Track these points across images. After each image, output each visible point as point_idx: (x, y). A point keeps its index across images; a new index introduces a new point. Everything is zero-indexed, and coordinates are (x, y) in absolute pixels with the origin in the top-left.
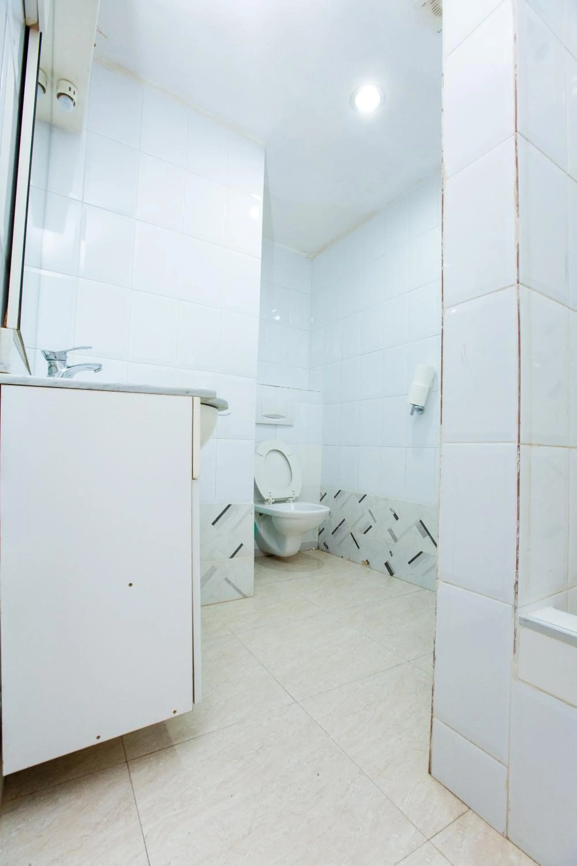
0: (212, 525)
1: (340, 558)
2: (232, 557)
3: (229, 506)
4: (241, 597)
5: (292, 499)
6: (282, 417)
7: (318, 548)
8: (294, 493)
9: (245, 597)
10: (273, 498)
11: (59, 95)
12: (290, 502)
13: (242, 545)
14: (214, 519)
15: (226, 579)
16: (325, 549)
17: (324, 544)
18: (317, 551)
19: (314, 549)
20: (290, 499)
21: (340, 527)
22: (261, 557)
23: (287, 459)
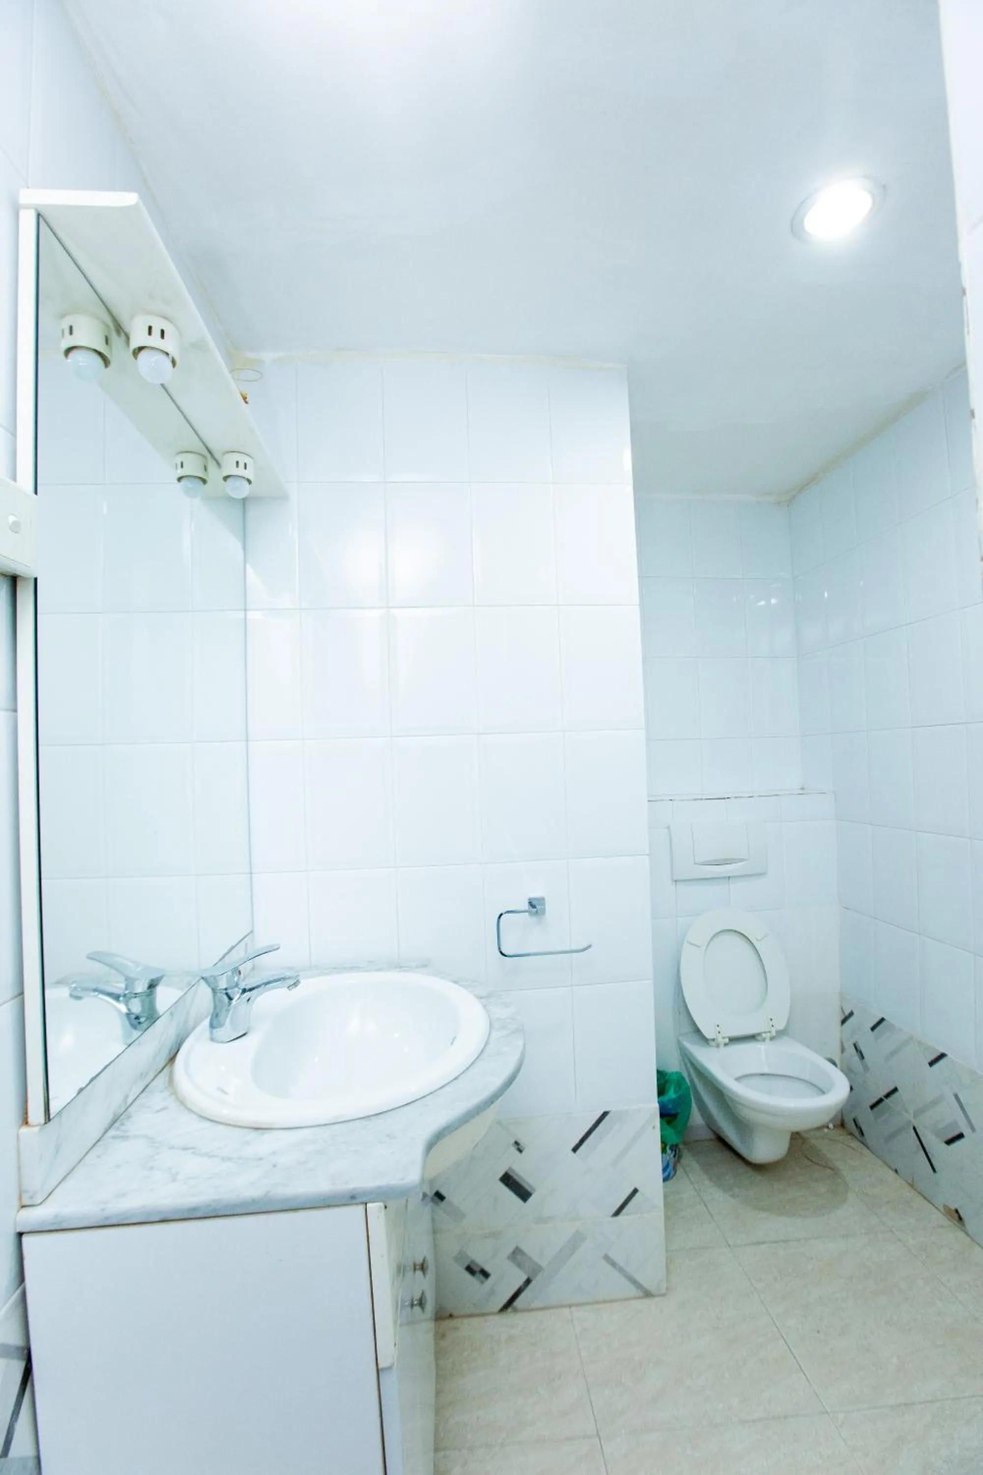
0: (572, 1153)
1: (892, 1173)
2: (617, 1213)
3: (605, 1114)
4: (641, 1294)
5: (769, 1034)
6: (741, 860)
7: (842, 1125)
8: (771, 1023)
9: (648, 1294)
10: (724, 1036)
11: (226, 478)
12: (764, 1040)
13: (635, 1191)
14: (577, 1141)
15: (607, 1258)
16: (857, 1133)
17: (854, 1120)
18: (840, 1131)
19: (831, 1126)
20: (764, 1035)
21: (887, 1101)
22: (711, 1140)
23: (754, 947)
